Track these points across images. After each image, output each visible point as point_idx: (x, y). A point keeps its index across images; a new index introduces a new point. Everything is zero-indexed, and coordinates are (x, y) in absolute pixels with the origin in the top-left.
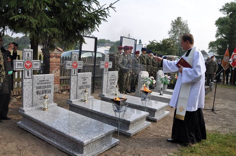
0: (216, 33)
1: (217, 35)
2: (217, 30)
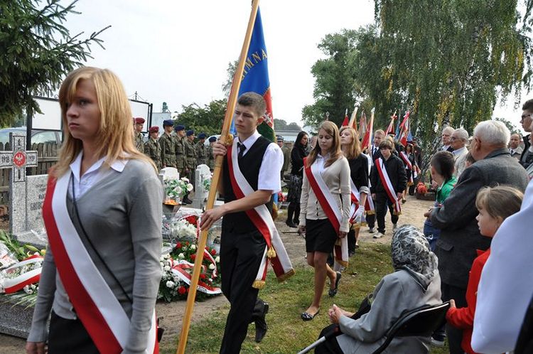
0: (314, 89)
1: (316, 94)
2: (315, 83)
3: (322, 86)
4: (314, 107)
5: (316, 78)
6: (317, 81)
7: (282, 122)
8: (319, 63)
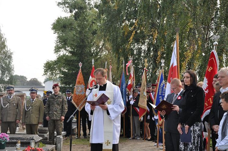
0: (55, 45)
1: (57, 49)
2: (56, 39)
3: (63, 42)
4: (56, 63)
5: (56, 35)
6: (58, 37)
7: (23, 78)
8: (59, 20)
